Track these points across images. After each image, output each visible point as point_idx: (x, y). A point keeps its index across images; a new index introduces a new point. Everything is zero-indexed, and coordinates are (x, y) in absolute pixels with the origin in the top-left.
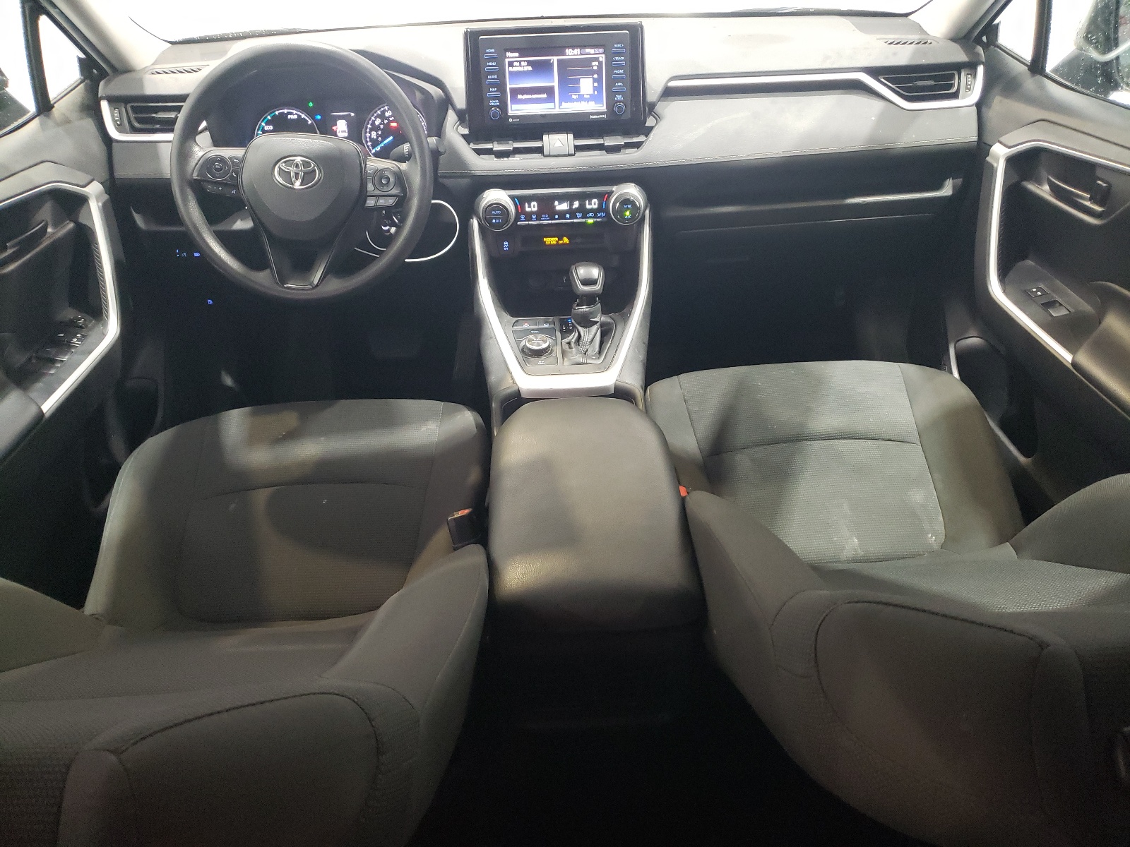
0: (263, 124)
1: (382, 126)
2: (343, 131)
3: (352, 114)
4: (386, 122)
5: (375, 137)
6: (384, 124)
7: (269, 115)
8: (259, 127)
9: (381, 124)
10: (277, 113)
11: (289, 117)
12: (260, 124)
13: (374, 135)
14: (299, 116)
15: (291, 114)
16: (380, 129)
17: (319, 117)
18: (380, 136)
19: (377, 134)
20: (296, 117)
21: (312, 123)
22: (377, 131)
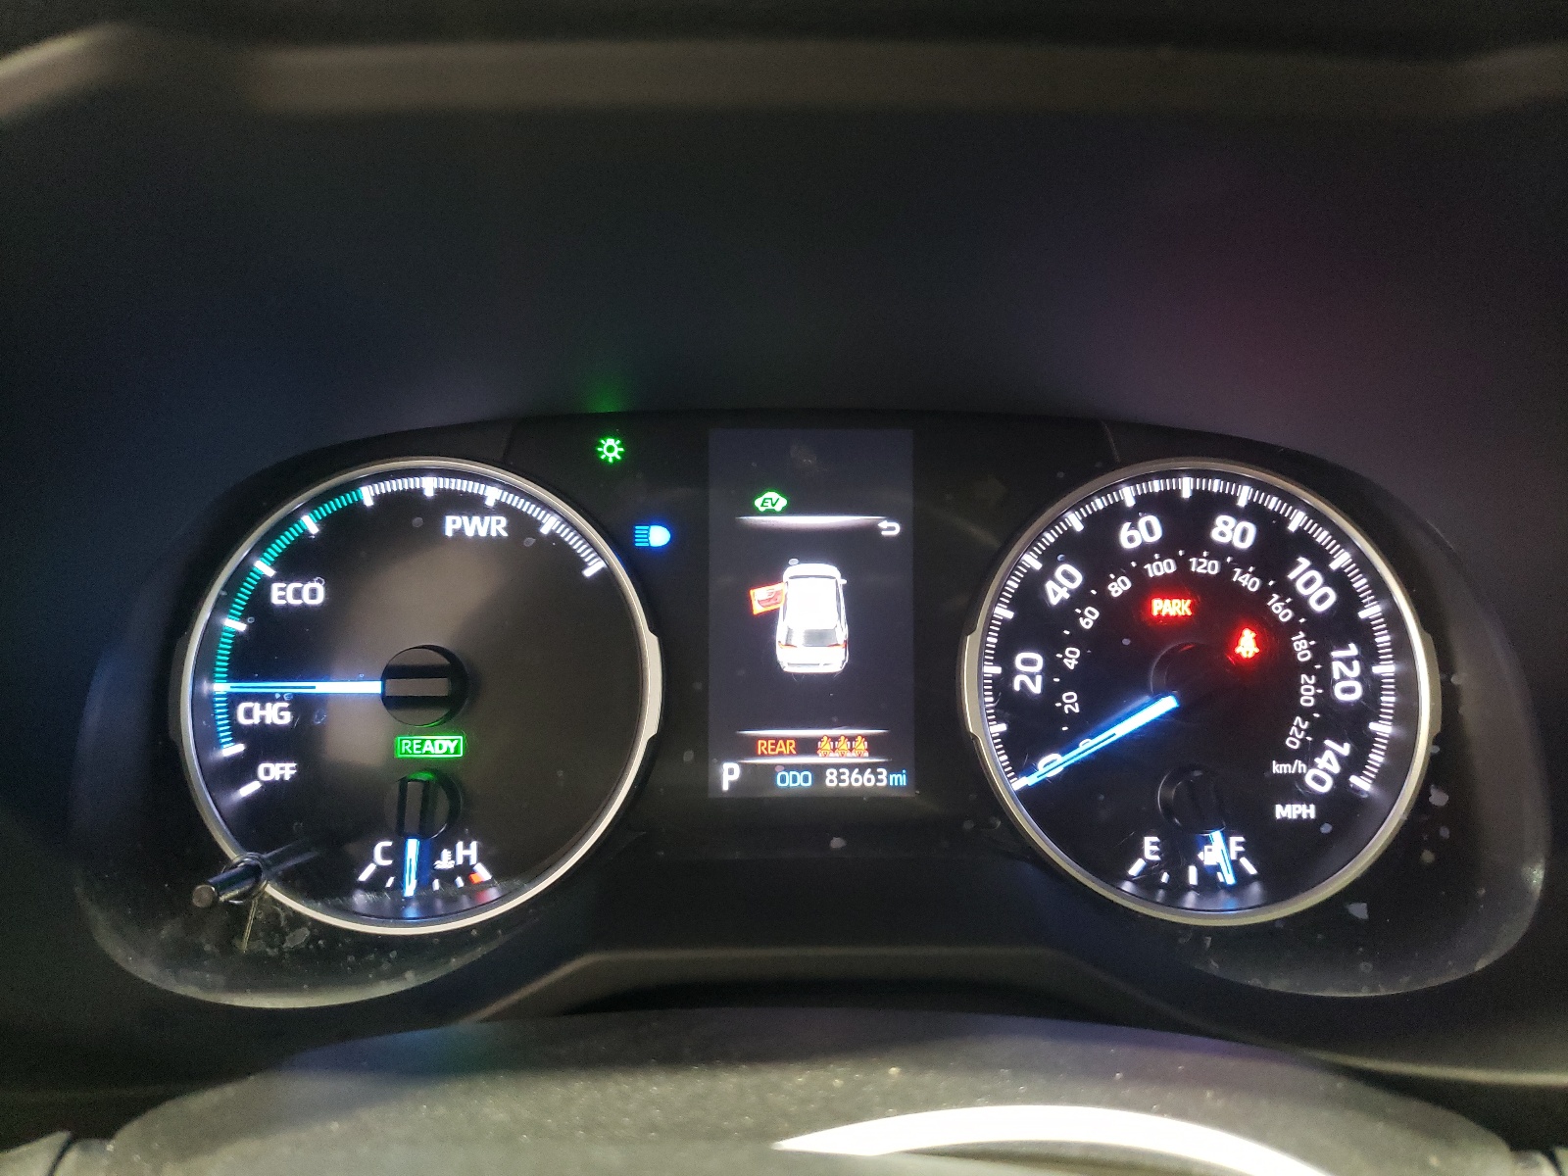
0: (263, 567)
1: (1089, 618)
2: (817, 638)
3: (890, 528)
4: (1119, 587)
5: (1036, 688)
6: (1103, 601)
7: (312, 505)
8: (233, 586)
9: (1079, 598)
10: (367, 495)
11: (452, 524)
12: (245, 568)
13: (1029, 672)
14: (522, 524)
15: (471, 505)
16: (1080, 638)
17: (658, 536)
18: (1071, 680)
19: (1053, 667)
20: (497, 526)
21: (607, 575)
22: (1051, 647)
